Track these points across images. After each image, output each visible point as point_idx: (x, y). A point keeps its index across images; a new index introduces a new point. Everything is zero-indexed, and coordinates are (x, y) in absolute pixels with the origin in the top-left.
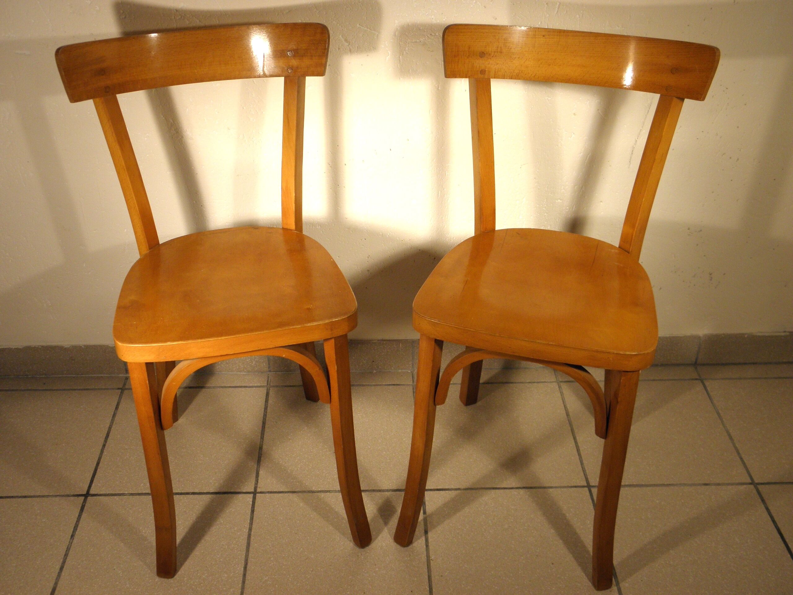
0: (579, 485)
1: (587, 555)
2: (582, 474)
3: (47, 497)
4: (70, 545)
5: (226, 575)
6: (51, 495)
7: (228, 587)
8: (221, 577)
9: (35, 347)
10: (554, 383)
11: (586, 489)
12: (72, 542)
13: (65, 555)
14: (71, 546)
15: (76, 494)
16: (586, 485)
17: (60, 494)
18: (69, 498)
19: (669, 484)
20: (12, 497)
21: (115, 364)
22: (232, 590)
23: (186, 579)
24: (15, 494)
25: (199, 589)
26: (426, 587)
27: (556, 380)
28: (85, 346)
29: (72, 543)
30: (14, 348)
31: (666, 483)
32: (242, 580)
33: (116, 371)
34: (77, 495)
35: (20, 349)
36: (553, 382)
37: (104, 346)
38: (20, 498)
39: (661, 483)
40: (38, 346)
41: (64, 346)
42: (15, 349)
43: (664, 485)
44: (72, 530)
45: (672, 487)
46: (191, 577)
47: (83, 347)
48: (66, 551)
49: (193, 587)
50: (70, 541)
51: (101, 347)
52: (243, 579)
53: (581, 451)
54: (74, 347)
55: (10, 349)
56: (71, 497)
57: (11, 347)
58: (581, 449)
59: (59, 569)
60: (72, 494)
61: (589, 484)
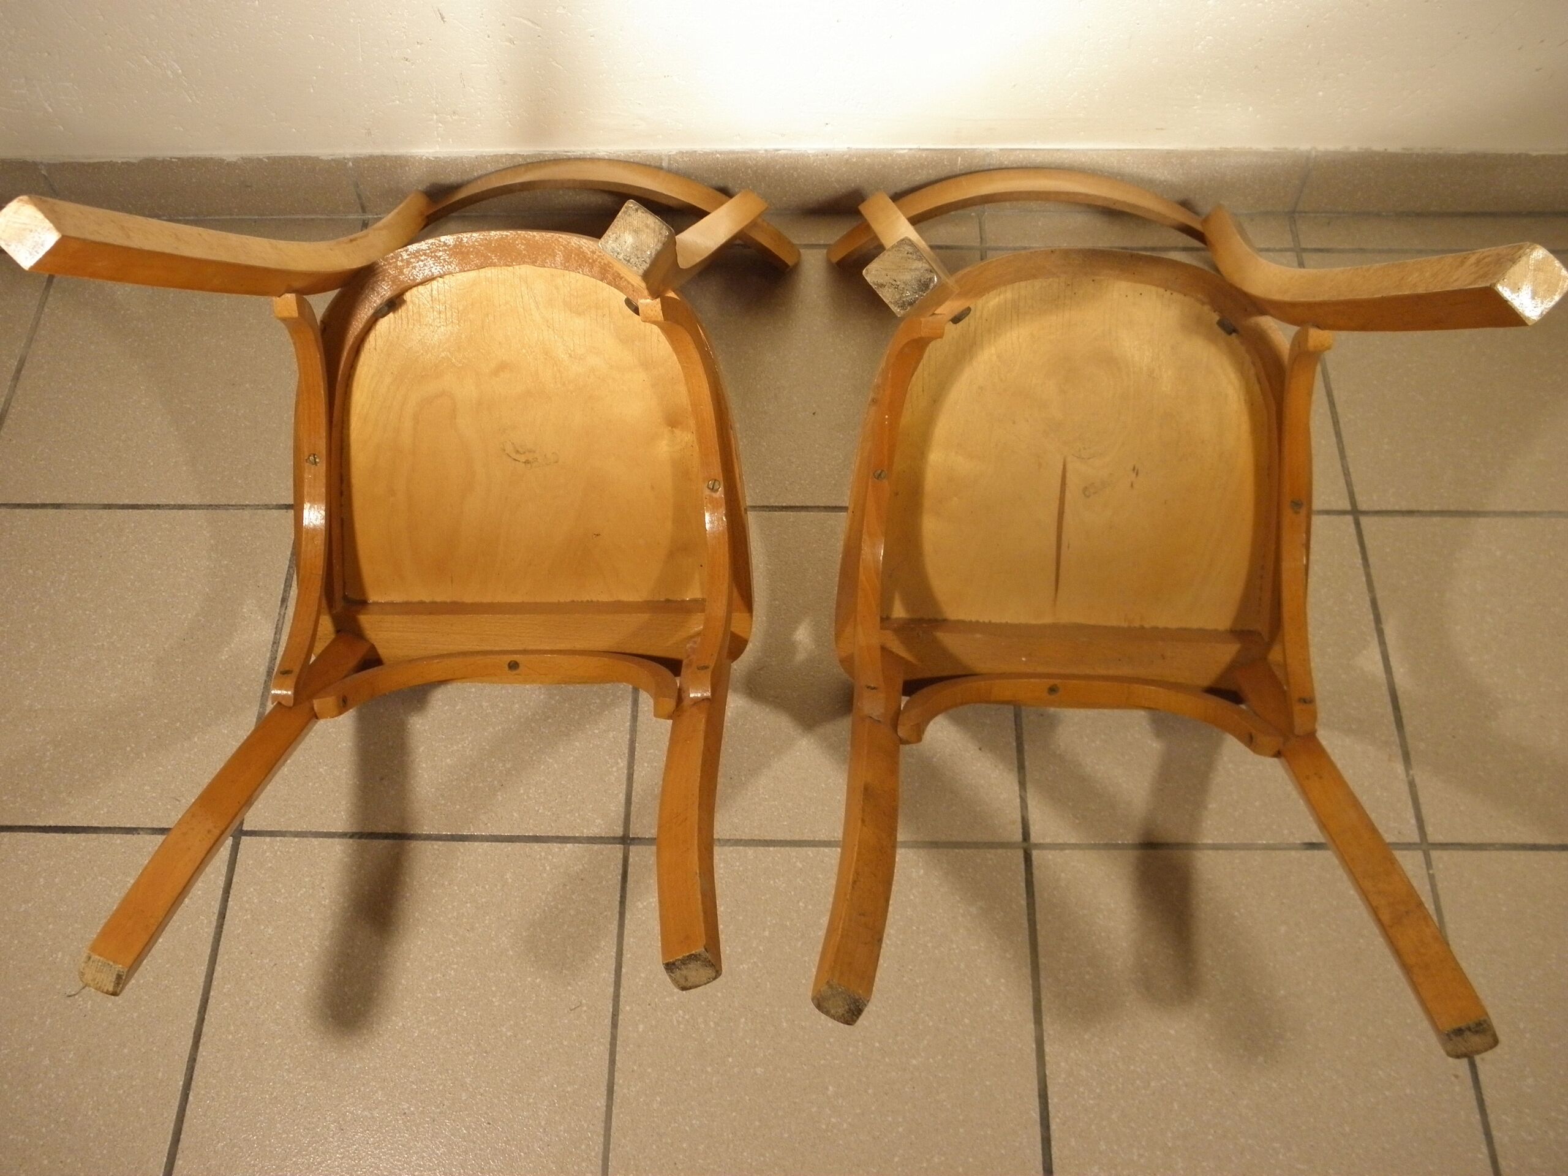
0: (1335, 508)
1: (1343, 676)
2: (1342, 482)
3: (225, 509)
4: (281, 620)
5: (598, 701)
6: (233, 503)
7: (604, 728)
8: (588, 705)
9: (163, 161)
10: (1289, 253)
11: (1349, 519)
12: (285, 614)
13: (274, 643)
14: (283, 622)
15: (282, 502)
16: (1348, 507)
17: (252, 504)
18: (269, 512)
19: (1526, 512)
20: (158, 507)
21: (338, 195)
22: (611, 734)
23: (517, 706)
24: (163, 501)
25: (544, 730)
26: (1011, 740)
27: (1291, 245)
28: (268, 158)
29: (284, 617)
30: (120, 162)
31: (1518, 510)
32: (630, 712)
33: (341, 208)
34: (283, 505)
35: (133, 164)
36: (1286, 250)
37: (310, 158)
38: (172, 509)
39: (1510, 508)
40: (171, 158)
41: (224, 158)
42: (123, 163)
43: (1514, 514)
44: (283, 586)
45: (1532, 519)
46: (527, 702)
47: (265, 160)
48: (276, 634)
49: (533, 725)
50: (280, 611)
51: (305, 160)
52: (633, 712)
53: (1342, 425)
54: (247, 160)
55: (112, 164)
56: (273, 510)
57: (114, 160)
58: (1341, 421)
59: (265, 674)
60: (275, 503)
61: (1356, 507)
